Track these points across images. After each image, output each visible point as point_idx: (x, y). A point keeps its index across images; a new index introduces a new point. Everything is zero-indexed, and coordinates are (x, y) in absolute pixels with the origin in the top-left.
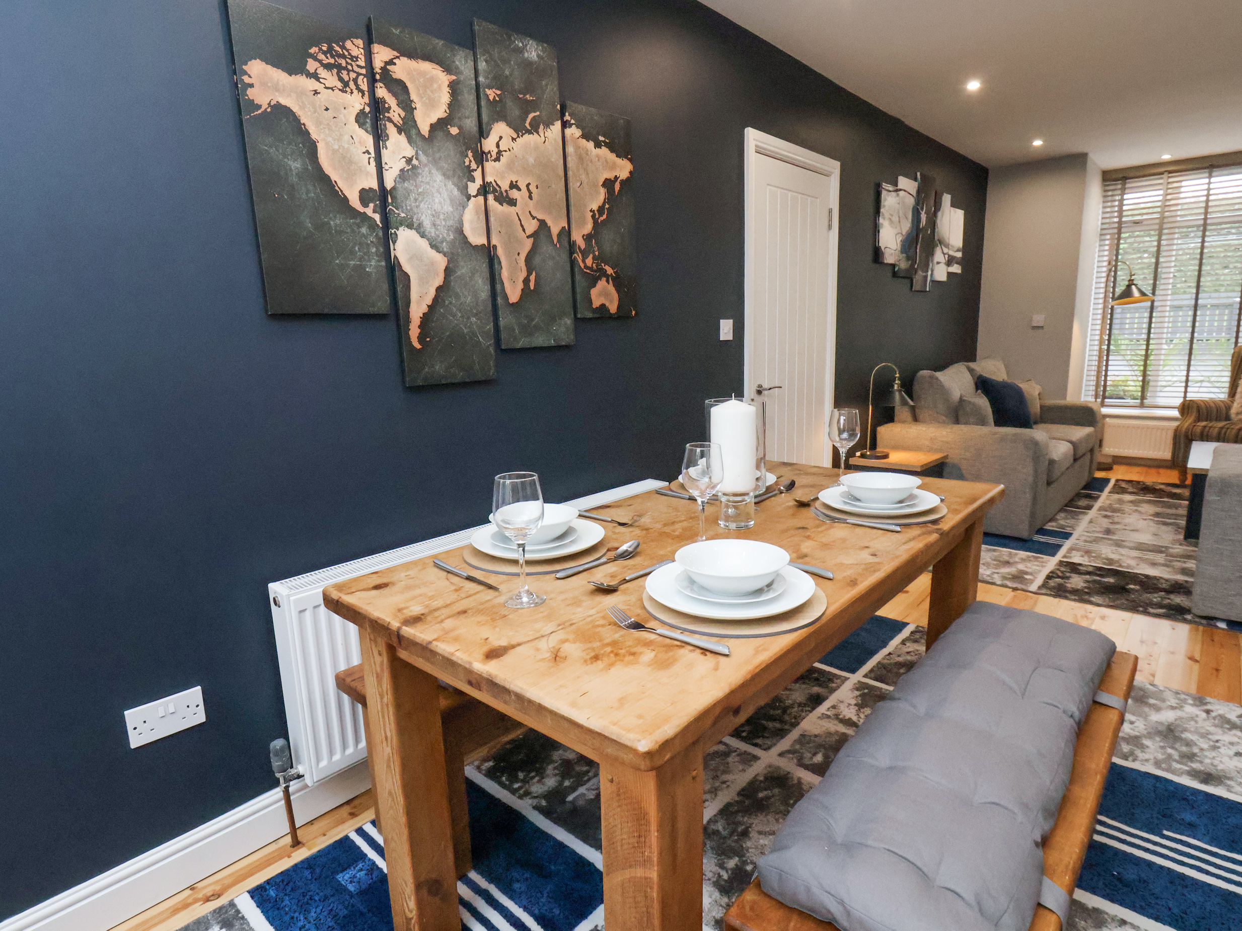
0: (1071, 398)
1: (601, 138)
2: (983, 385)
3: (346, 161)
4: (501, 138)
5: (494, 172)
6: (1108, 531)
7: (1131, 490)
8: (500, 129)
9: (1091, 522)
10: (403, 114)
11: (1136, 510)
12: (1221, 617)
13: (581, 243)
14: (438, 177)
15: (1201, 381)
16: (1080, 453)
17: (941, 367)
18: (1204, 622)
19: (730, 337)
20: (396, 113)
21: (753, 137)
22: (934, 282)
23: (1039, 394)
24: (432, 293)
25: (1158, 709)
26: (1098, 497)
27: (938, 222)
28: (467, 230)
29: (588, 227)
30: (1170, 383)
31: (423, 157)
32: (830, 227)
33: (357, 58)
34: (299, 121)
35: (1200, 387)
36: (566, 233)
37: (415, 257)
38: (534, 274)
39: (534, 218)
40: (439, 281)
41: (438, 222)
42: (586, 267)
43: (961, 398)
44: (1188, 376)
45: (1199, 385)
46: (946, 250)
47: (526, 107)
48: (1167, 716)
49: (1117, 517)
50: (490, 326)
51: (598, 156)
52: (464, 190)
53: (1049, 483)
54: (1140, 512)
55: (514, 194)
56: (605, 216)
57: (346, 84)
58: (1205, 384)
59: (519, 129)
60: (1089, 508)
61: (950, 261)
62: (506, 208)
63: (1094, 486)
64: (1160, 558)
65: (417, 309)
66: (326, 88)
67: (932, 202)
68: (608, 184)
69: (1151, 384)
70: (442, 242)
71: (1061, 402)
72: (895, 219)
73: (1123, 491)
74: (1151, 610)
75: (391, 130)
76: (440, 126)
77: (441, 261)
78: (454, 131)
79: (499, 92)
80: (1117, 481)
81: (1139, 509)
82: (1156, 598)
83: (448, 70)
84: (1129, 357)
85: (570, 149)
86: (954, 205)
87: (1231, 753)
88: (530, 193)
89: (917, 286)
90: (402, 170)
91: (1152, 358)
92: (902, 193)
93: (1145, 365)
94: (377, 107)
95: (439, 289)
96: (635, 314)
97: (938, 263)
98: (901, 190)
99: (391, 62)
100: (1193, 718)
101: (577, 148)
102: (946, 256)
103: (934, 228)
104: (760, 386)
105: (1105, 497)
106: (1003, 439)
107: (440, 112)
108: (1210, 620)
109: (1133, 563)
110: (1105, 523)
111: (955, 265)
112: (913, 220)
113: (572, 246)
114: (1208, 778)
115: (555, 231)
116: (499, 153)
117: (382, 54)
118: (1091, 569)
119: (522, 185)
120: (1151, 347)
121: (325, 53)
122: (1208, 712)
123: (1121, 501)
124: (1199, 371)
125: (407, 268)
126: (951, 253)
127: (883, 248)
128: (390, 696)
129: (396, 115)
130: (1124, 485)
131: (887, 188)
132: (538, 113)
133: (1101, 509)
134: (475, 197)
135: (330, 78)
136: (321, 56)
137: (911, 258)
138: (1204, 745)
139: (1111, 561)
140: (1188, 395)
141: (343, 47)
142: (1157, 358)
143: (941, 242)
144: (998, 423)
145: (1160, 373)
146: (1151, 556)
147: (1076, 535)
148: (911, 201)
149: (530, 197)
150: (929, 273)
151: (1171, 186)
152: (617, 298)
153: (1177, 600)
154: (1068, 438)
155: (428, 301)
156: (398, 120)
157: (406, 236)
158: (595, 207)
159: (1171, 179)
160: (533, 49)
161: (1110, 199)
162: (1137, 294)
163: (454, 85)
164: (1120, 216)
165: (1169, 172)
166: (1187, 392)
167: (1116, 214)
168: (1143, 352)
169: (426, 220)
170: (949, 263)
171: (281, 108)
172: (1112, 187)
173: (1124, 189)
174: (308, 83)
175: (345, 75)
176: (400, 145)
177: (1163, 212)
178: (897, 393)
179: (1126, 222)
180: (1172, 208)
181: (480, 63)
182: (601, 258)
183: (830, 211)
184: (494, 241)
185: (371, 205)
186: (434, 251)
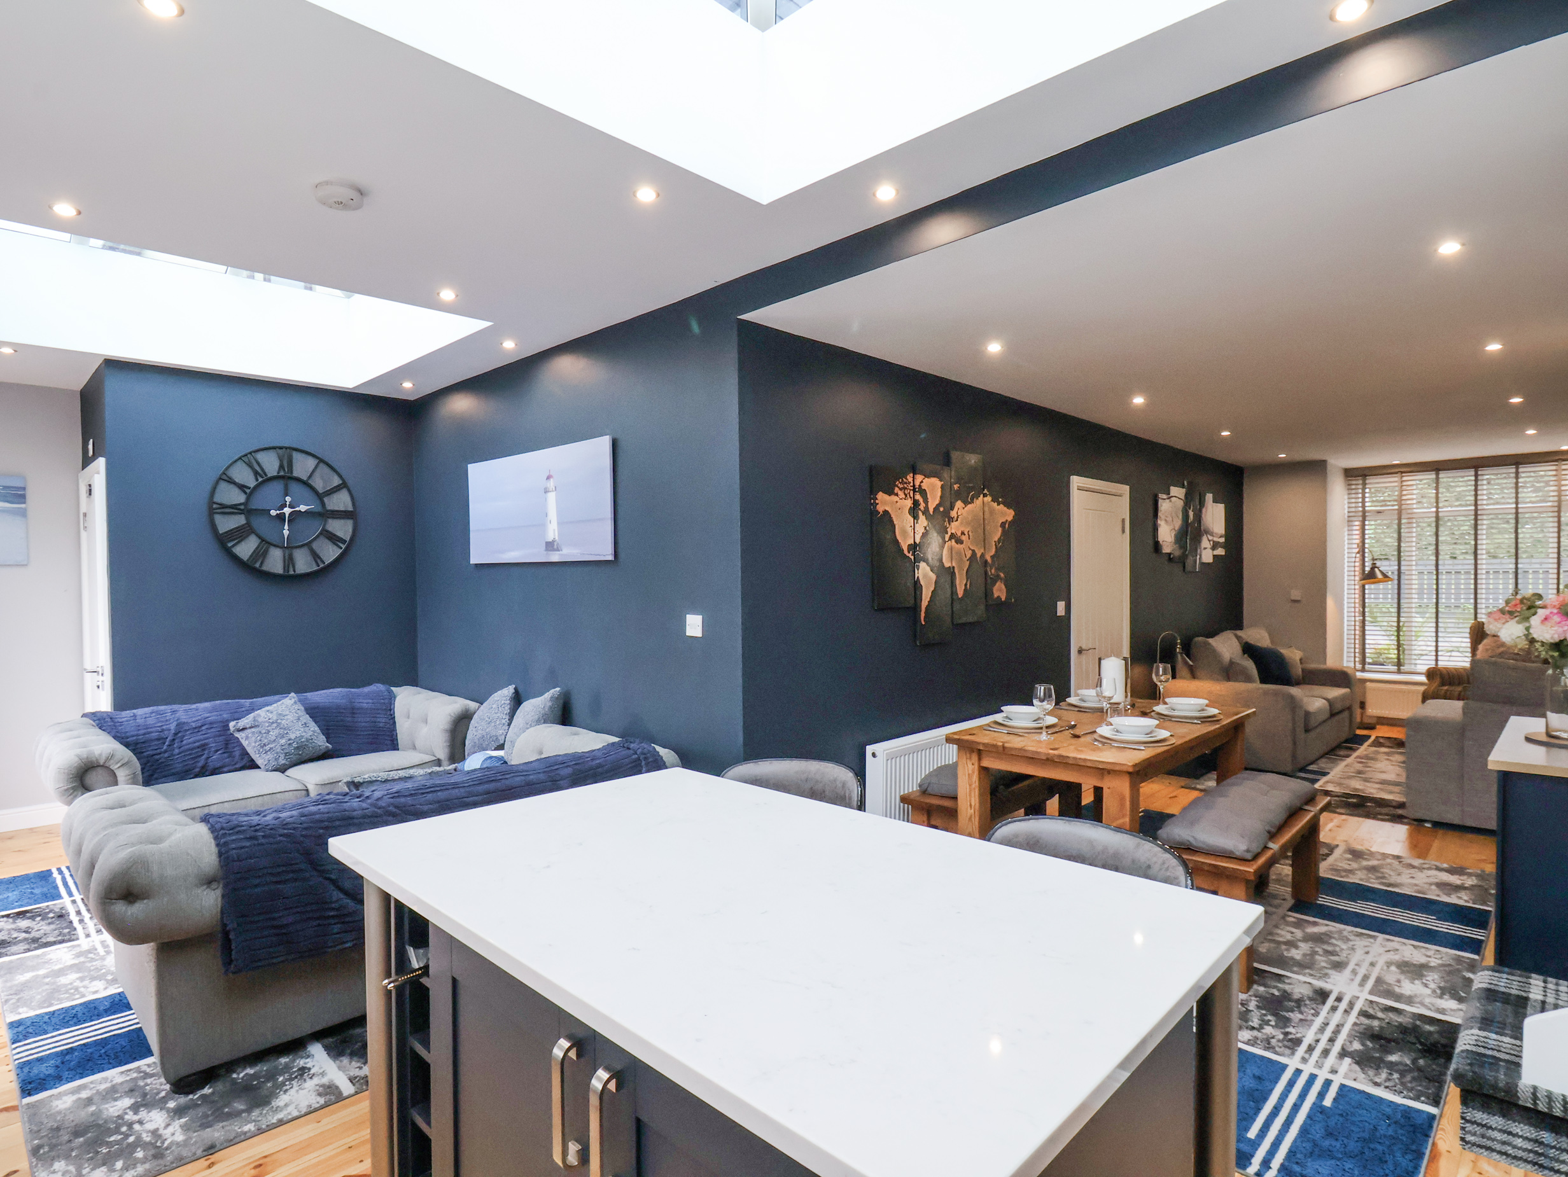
0: (1331, 663)
1: (1000, 500)
2: (1249, 649)
3: (904, 532)
4: (959, 509)
5: (954, 528)
6: (1360, 772)
7: (1388, 744)
8: (959, 504)
9: (1347, 766)
10: (924, 505)
11: (1388, 759)
12: (1428, 819)
13: (989, 560)
14: (935, 534)
16: (1335, 710)
17: (1212, 635)
18: (1415, 823)
19: (1063, 614)
20: (922, 506)
21: (1076, 481)
22: (1202, 564)
23: (1301, 660)
24: (930, 594)
25: (1368, 860)
26: (1358, 748)
27: (1203, 516)
28: (944, 561)
29: (993, 552)
31: (930, 525)
32: (1123, 531)
33: (910, 482)
34: (891, 517)
35: (1450, 656)
36: (982, 555)
37: (925, 576)
38: (969, 581)
39: (970, 549)
40: (932, 588)
41: (934, 557)
42: (992, 574)
43: (1230, 660)
44: (1437, 646)
45: (1449, 654)
46: (1210, 538)
47: (969, 490)
48: (1374, 862)
49: (1371, 763)
50: (950, 611)
51: (999, 510)
52: (943, 538)
53: (1307, 731)
54: (1390, 760)
55: (964, 538)
56: (1001, 544)
57: (906, 496)
58: (1454, 654)
59: (966, 503)
60: (1348, 756)
61: (1215, 546)
62: (960, 546)
63: (1355, 741)
64: (1397, 789)
65: (924, 603)
66: (900, 499)
67: (1198, 503)
68: (1003, 525)
69: (1406, 652)
70: (935, 568)
71: (1322, 667)
72: (1169, 519)
73: (1381, 745)
74: (1379, 817)
75: (920, 513)
76: (936, 509)
77: (934, 578)
78: (942, 509)
79: (959, 486)
80: (1378, 737)
81: (1390, 758)
82: (1384, 810)
83: (941, 481)
84: (1384, 628)
85: (986, 509)
86: (1215, 501)
87: (1408, 877)
88: (969, 536)
89: (1189, 568)
90: (922, 533)
91: (1404, 629)
92: (1173, 499)
93: (1398, 636)
94: (916, 503)
95: (932, 592)
96: (1015, 601)
97: (1205, 548)
98: (1172, 497)
99: (922, 482)
100: (1389, 864)
101: (989, 508)
102: (1212, 542)
103: (1200, 522)
104: (1080, 647)
105: (1363, 750)
106: (1266, 693)
107: (937, 502)
108: (1420, 821)
109: (1372, 791)
110: (1359, 767)
111: (1220, 549)
112: (1183, 518)
113: (986, 561)
114: (1390, 885)
115: (979, 555)
116: (958, 517)
117: (919, 478)
118: (1339, 794)
119: (966, 533)
120: (1402, 619)
121: (900, 483)
122: (1399, 862)
123: (1378, 753)
124: (1448, 642)
125: (922, 583)
126: (1216, 539)
127: (1161, 542)
128: (977, 784)
130: (1382, 741)
131: (1162, 497)
132: (974, 492)
133: (1358, 757)
134: (948, 542)
135: (901, 494)
136: (899, 485)
137: (1183, 547)
138: (1392, 874)
139: (1356, 790)
140: (1441, 663)
141: (906, 479)
142: (1409, 629)
143: (1207, 532)
144: (1263, 681)
145: (1414, 643)
146: (1391, 788)
147: (1332, 774)
148: (1180, 504)
149: (969, 538)
150: (1198, 557)
151: (1404, 483)
152: (1005, 590)
153: (1400, 812)
154: (1325, 696)
155: (928, 599)
156: (922, 509)
157: (922, 565)
158: (996, 539)
159: (1404, 479)
160: (973, 459)
161: (1353, 491)
162: (1379, 576)
163: (942, 487)
164: (1364, 506)
165: (1402, 472)
166: (1437, 660)
167: (1360, 505)
168: (1395, 624)
169: (930, 556)
170: (1214, 548)
171: (886, 512)
172: (1354, 482)
173: (1364, 484)
174: (895, 498)
175: (906, 492)
176: (923, 521)
177: (1400, 505)
178: (1179, 656)
179: (1369, 511)
180: (1409, 502)
181: (953, 473)
182: (997, 569)
183: (1123, 520)
184: (954, 565)
185: (911, 552)
186: (932, 573)
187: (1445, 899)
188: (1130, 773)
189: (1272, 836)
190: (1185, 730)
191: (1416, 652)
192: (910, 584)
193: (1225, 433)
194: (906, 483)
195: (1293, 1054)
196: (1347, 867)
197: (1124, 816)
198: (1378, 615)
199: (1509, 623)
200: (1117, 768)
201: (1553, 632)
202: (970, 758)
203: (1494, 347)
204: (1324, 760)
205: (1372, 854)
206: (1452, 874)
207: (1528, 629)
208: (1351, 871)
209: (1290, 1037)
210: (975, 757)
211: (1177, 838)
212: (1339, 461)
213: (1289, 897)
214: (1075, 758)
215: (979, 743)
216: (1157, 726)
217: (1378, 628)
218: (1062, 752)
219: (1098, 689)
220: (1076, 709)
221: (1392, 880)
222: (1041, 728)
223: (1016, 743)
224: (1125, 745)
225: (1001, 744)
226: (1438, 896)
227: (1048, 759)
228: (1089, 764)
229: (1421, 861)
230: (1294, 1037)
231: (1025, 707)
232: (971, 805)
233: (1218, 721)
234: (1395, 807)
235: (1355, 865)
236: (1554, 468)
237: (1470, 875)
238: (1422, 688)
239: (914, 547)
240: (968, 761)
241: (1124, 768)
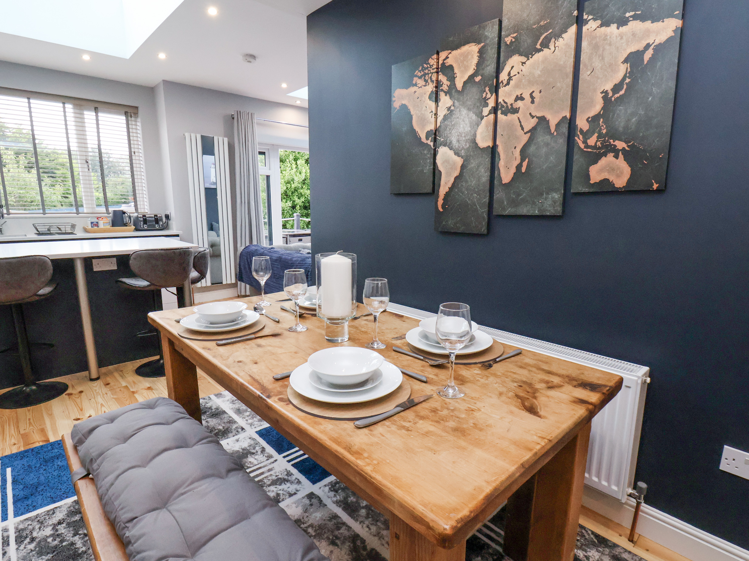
1: (628, 15)
3: (423, 121)
4: (513, 67)
5: (503, 94)
8: (513, 61)
10: (449, 83)
13: (584, 126)
14: (464, 112)
24: (452, 180)
28: (479, 139)
31: (457, 104)
33: (433, 65)
34: (408, 108)
36: (566, 121)
37: (446, 161)
38: (527, 160)
39: (533, 117)
40: (457, 173)
41: (461, 138)
42: (587, 146)
47: (539, 32)
50: (487, 200)
51: (620, 35)
52: (481, 114)
55: (518, 104)
56: (620, 93)
57: (426, 81)
65: (443, 190)
66: (419, 88)
68: (633, 57)
70: (461, 151)
75: (443, 96)
76: (468, 80)
77: (459, 161)
78: (478, 79)
79: (515, 35)
83: (478, 42)
88: (533, 98)
94: (438, 85)
95: (456, 178)
99: (447, 57)
101: (593, 39)
107: (470, 72)
115: (554, 122)
116: (510, 79)
117: (443, 56)
119: (527, 96)
121: (420, 71)
125: (441, 169)
129: (446, 86)
132: (551, 31)
134: (486, 116)
135: (421, 82)
136: (418, 74)
141: (427, 64)
149: (533, 102)
152: (627, 172)
155: (450, 185)
156: (447, 88)
157: (445, 150)
158: (609, 87)
169: (456, 139)
171: (404, 107)
174: (413, 89)
175: (427, 78)
176: (445, 101)
181: (503, 26)
182: (609, 135)
184: (497, 142)
185: (430, 138)
186: (456, 156)
192: (427, 170)
194: (427, 68)
239: (434, 132)
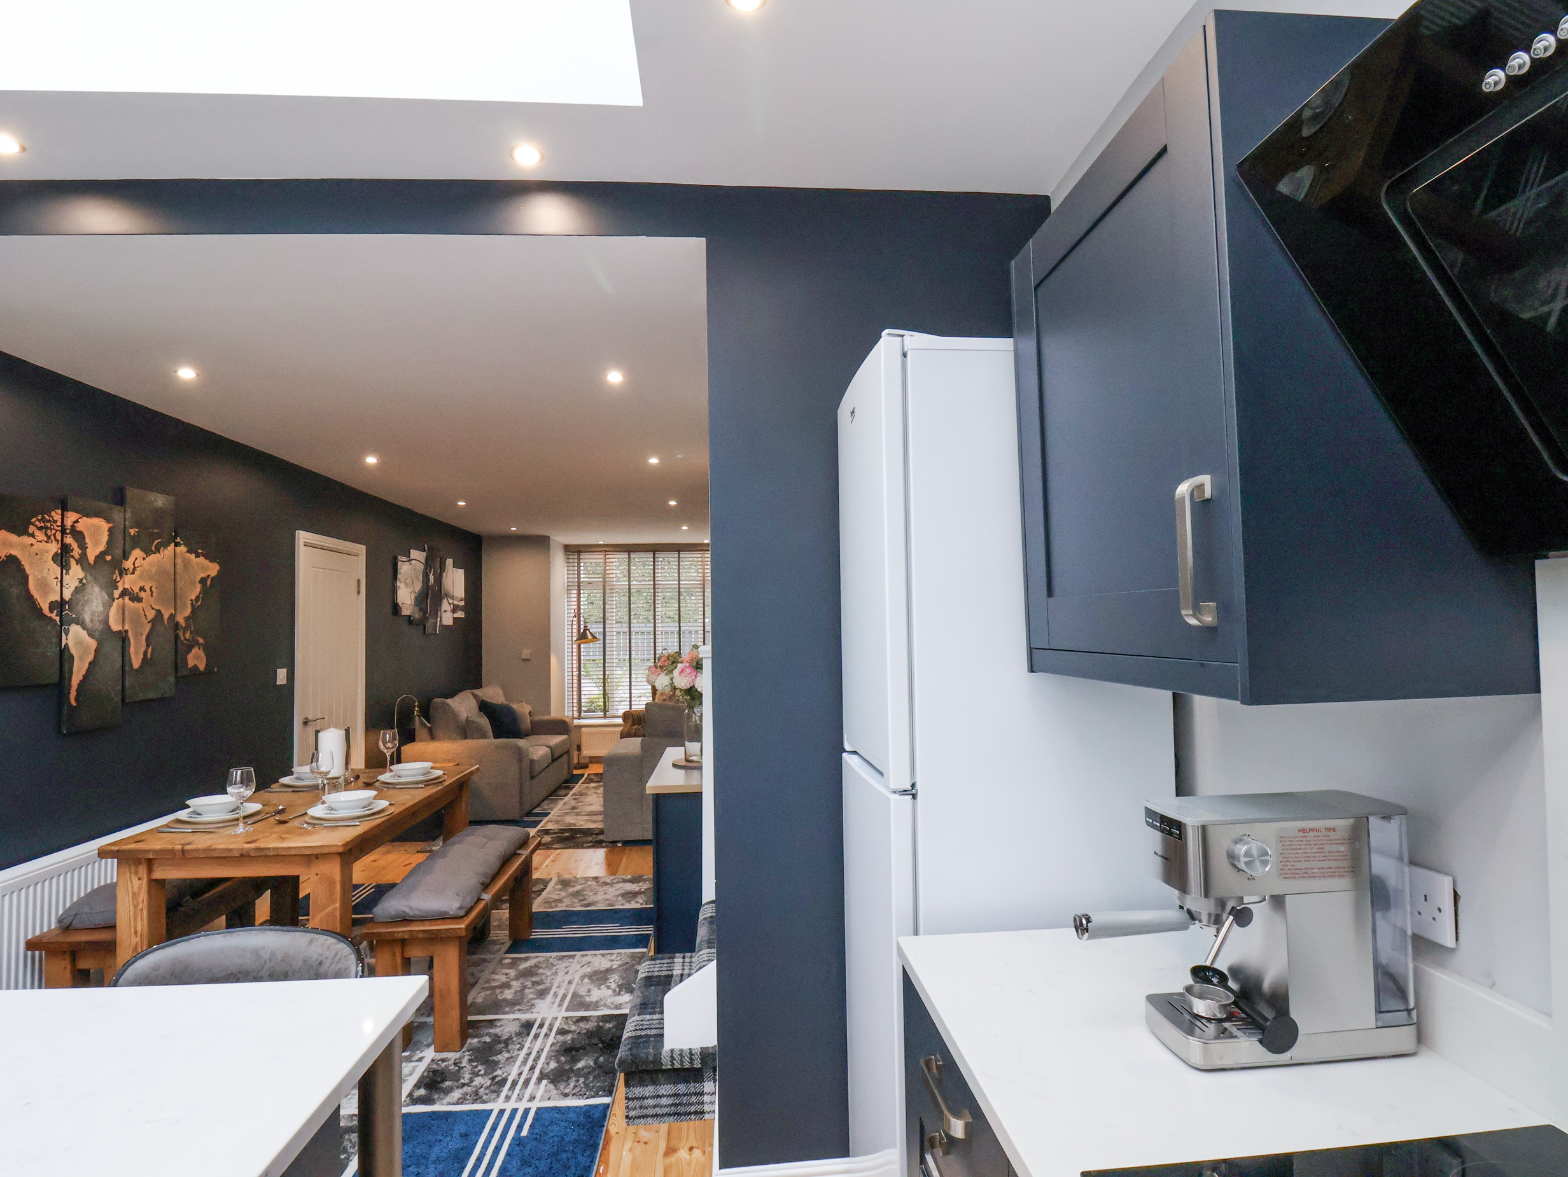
0: (554, 714)
1: (200, 551)
2: (485, 707)
3: (44, 585)
4: (136, 559)
5: (128, 582)
6: (574, 808)
7: (596, 779)
8: (137, 553)
9: (564, 804)
10: (80, 552)
11: (596, 793)
12: (620, 839)
13: (182, 622)
14: (97, 589)
15: (641, 696)
16: (556, 755)
17: (452, 694)
18: (611, 845)
19: (285, 683)
20: (76, 552)
21: (302, 536)
22: (441, 626)
23: (530, 713)
24: (86, 666)
25: (574, 886)
26: (574, 787)
27: (444, 580)
28: (111, 623)
29: (188, 612)
30: (623, 699)
31: (89, 577)
32: (359, 593)
33: (57, 521)
34: (21, 563)
36: (172, 617)
37: (79, 643)
38: (151, 647)
39: (153, 609)
40: (91, 658)
41: (94, 618)
42: (185, 639)
43: (467, 718)
44: (630, 694)
45: (638, 699)
47: (154, 537)
48: (579, 887)
49: (583, 798)
50: (120, 687)
51: (198, 564)
52: (111, 595)
53: (532, 778)
55: (143, 595)
56: (199, 603)
57: (49, 537)
59: (148, 552)
60: (566, 795)
61: (455, 609)
62: (136, 605)
63: (573, 779)
64: (598, 818)
65: (76, 678)
66: (38, 541)
67: (438, 567)
68: (203, 581)
69: (610, 699)
70: (95, 632)
71: (546, 718)
72: (409, 582)
73: (591, 781)
74: (585, 845)
75: (73, 562)
76: (100, 557)
77: (93, 644)
78: (108, 558)
79: (137, 530)
80: (589, 775)
81: (597, 791)
82: (590, 839)
83: (108, 521)
84: (594, 681)
85: (179, 561)
86: (456, 565)
87: (602, 894)
88: (152, 592)
89: (429, 629)
90: (76, 587)
91: (609, 680)
92: (413, 562)
93: (604, 687)
94: (65, 549)
95: (90, 663)
96: (219, 671)
97: (445, 611)
98: (412, 560)
99: (77, 521)
100: (590, 886)
101: (183, 560)
102: (452, 606)
103: (441, 586)
104: (307, 718)
105: (577, 787)
106: (498, 747)
107: (102, 547)
108: (614, 843)
109: (581, 823)
110: (573, 803)
111: (460, 612)
112: (423, 582)
113: (177, 624)
114: (589, 905)
115: (166, 616)
116: (135, 569)
117: (71, 517)
118: (557, 831)
119: (147, 588)
120: (607, 673)
121: (39, 521)
122: (597, 882)
123: (588, 788)
124: (638, 689)
125: (73, 650)
126: (456, 603)
127: (400, 605)
130: (592, 777)
131: (402, 559)
132: (160, 540)
133: (574, 794)
134: (117, 599)
135: (40, 535)
136: (37, 523)
137: (423, 610)
138: (591, 894)
139: (570, 824)
140: (633, 707)
141: (50, 516)
143: (447, 595)
144: (497, 736)
145: (615, 692)
146: (594, 818)
147: (553, 813)
148: (421, 567)
149: (152, 595)
150: (439, 619)
151: (608, 560)
152: (205, 660)
153: (601, 837)
154: (548, 744)
155: (84, 673)
156: (77, 556)
157: (75, 629)
158: (193, 597)
159: (607, 556)
160: (160, 501)
161: (571, 564)
162: (590, 637)
163: (110, 530)
164: (579, 578)
165: (606, 551)
166: (631, 705)
167: (576, 576)
168: (602, 677)
169: (87, 618)
170: (454, 611)
171: (13, 559)
172: (571, 557)
173: (579, 559)
174: (28, 540)
175: (49, 532)
176: (76, 572)
177: (604, 578)
178: (417, 718)
179: (583, 582)
180: (611, 576)
181: (128, 515)
182: (196, 633)
183: (359, 581)
184: (126, 627)
185: (55, 611)
186: (90, 638)
187: (627, 906)
188: (340, 854)
189: (485, 887)
190: (408, 797)
191: (617, 699)
192: (52, 652)
193: (461, 503)
194: (49, 521)
195: (498, 1096)
196: (557, 897)
197: (334, 901)
198: (591, 669)
199: (661, 675)
200: (326, 851)
201: (686, 681)
202: (136, 873)
203: (654, 461)
204: (546, 802)
205: (577, 880)
206: (633, 883)
207: (672, 679)
208: (560, 901)
209: (497, 1080)
210: (143, 870)
211: (393, 912)
212: (560, 538)
213: (507, 939)
214: (275, 849)
215: (148, 851)
216: (375, 798)
217: (590, 681)
218: (261, 844)
219: (314, 764)
220: (291, 790)
221: (590, 900)
222: (237, 819)
223: (202, 842)
224: (335, 824)
225: (179, 847)
226: (622, 904)
227: (242, 855)
228: (293, 853)
229: (613, 877)
230: (500, 1078)
231: (218, 796)
232: (136, 932)
233: (441, 782)
234: (597, 834)
235: (563, 894)
236: (700, 555)
237: (645, 880)
238: (621, 728)
239: (60, 606)
240: (133, 876)
241: (334, 850)
